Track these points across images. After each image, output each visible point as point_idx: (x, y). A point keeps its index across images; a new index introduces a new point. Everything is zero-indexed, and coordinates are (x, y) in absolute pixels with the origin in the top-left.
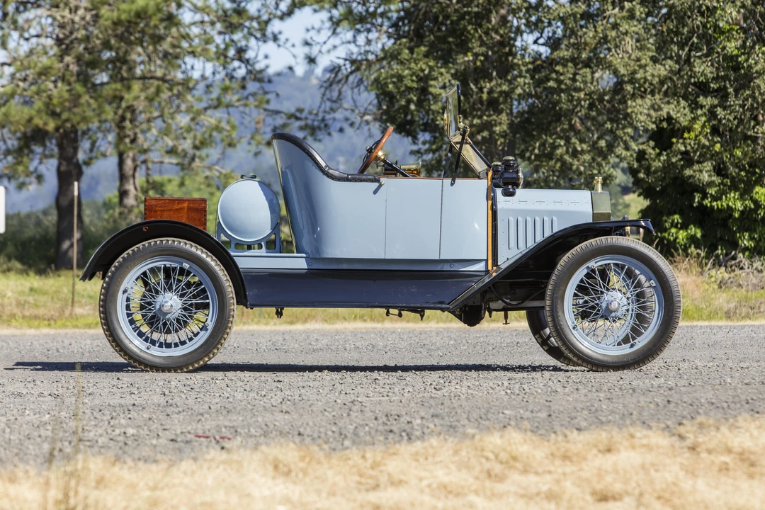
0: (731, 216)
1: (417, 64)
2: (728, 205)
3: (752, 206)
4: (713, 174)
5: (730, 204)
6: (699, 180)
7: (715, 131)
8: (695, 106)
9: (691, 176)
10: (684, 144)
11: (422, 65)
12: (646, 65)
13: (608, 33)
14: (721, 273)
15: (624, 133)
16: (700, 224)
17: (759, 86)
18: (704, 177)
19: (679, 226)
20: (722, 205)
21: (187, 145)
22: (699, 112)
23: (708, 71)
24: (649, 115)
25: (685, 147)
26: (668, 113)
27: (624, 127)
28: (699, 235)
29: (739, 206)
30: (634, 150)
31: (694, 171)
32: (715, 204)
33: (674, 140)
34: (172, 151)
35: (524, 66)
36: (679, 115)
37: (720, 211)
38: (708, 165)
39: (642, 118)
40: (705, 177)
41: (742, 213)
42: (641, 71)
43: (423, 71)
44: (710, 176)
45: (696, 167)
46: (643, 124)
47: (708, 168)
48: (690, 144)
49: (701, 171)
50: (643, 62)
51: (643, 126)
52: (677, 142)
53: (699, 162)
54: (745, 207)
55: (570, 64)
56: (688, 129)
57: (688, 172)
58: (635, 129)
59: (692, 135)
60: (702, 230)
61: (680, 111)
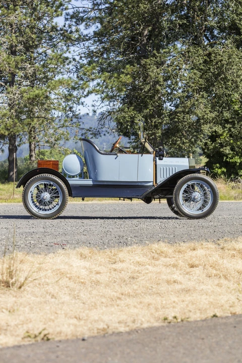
0: (236, 164)
1: (130, 113)
4: (230, 150)
5: (236, 160)
7: (231, 136)
8: (224, 127)
10: (220, 140)
11: (132, 113)
13: (195, 102)
14: (233, 184)
15: (200, 136)
16: (225, 167)
18: (227, 151)
19: (219, 168)
21: (52, 140)
22: (225, 129)
23: (228, 115)
24: (209, 130)
26: (215, 130)
27: (200, 134)
28: (225, 171)
29: (239, 161)
30: (204, 142)
32: (231, 160)
34: (47, 142)
35: (166, 114)
37: (232, 162)
38: (228, 148)
39: (206, 131)
41: (240, 163)
42: (206, 115)
43: (132, 115)
45: (224, 148)
48: (222, 140)
49: (226, 149)
50: (207, 112)
51: (207, 134)
52: (218, 139)
53: (225, 146)
55: (182, 113)
56: (222, 135)
57: (222, 150)
58: (204, 135)
59: (223, 137)
60: (226, 169)
61: (219, 129)
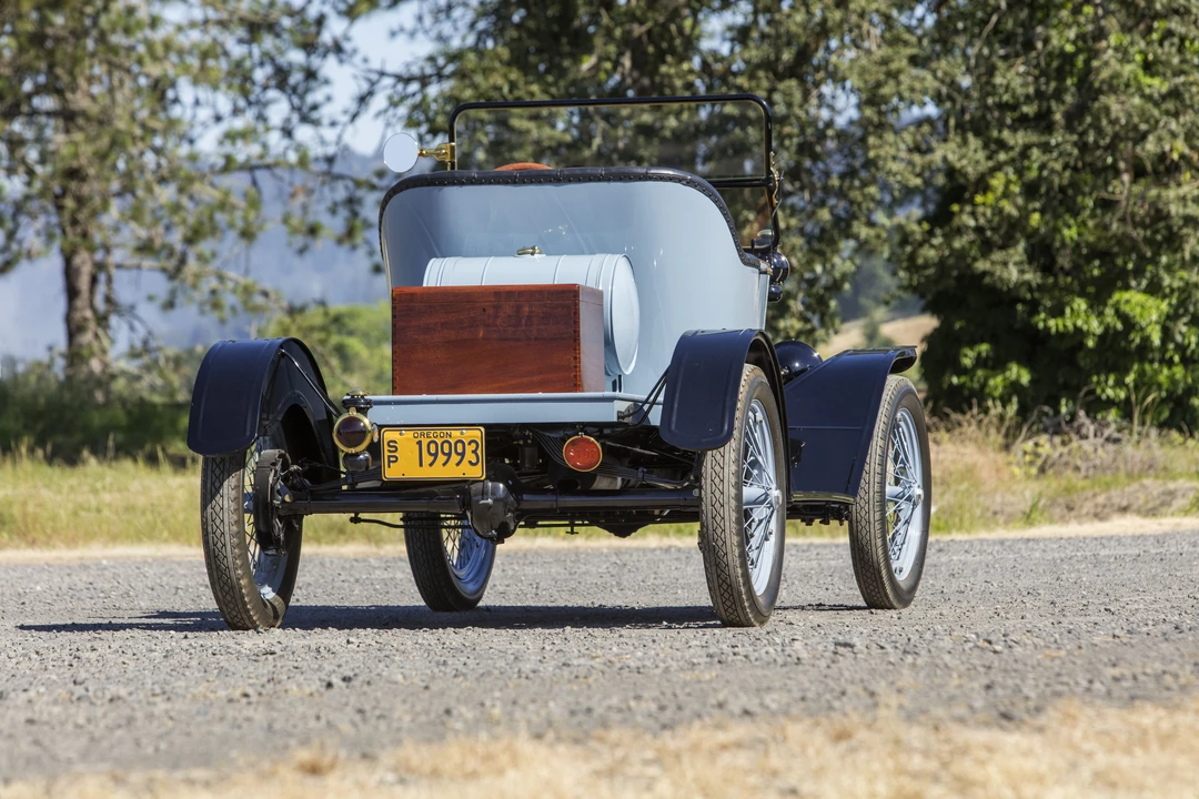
0: (1082, 345)
1: (486, 78)
2: (1075, 325)
3: (1119, 326)
4: (1026, 267)
5: (1079, 323)
6: (1001, 279)
7: (1031, 190)
8: (996, 146)
9: (984, 274)
10: (973, 214)
12: (899, 72)
13: (829, 15)
15: (864, 195)
16: (1027, 361)
17: (1107, 110)
18: (1010, 274)
19: (990, 363)
20: (1065, 326)
22: (1002, 156)
23: (1017, 82)
24: (911, 163)
25: (976, 220)
26: (945, 159)
27: (864, 184)
28: (1025, 378)
29: (1095, 326)
30: (883, 226)
31: (993, 263)
32: (1052, 323)
33: (955, 208)
34: (146, 248)
35: (680, 77)
36: (964, 162)
37: (1061, 336)
38: (1019, 251)
39: (894, 166)
40: (1013, 274)
41: (1102, 338)
42: (892, 83)
43: (498, 89)
44: (1022, 272)
45: (997, 256)
46: (899, 178)
47: (1017, 258)
48: (984, 215)
49: (1005, 264)
50: (894, 66)
51: (899, 182)
52: (961, 211)
53: (1003, 247)
54: (1107, 328)
55: (761, 74)
56: (982, 185)
57: (981, 265)
58: (885, 187)
59: (990, 198)
60: (1032, 370)
61: (968, 156)
